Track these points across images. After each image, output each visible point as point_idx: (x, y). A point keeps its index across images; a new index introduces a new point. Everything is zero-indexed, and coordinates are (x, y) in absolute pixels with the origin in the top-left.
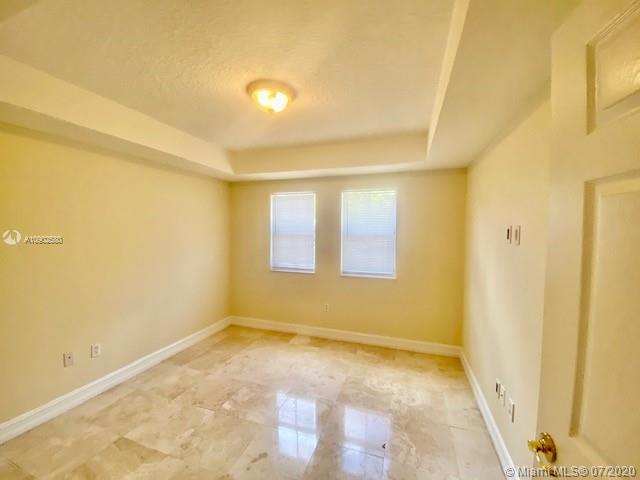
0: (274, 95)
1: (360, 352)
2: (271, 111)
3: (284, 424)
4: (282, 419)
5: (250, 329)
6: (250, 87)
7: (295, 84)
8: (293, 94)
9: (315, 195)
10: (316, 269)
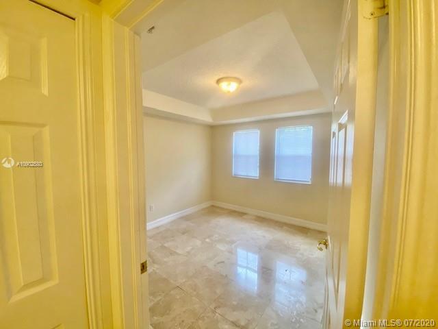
0: (229, 84)
1: (285, 227)
2: (229, 92)
3: (241, 266)
4: (239, 263)
5: (222, 209)
6: (218, 81)
7: (241, 77)
8: (240, 81)
9: (259, 131)
10: (259, 176)
